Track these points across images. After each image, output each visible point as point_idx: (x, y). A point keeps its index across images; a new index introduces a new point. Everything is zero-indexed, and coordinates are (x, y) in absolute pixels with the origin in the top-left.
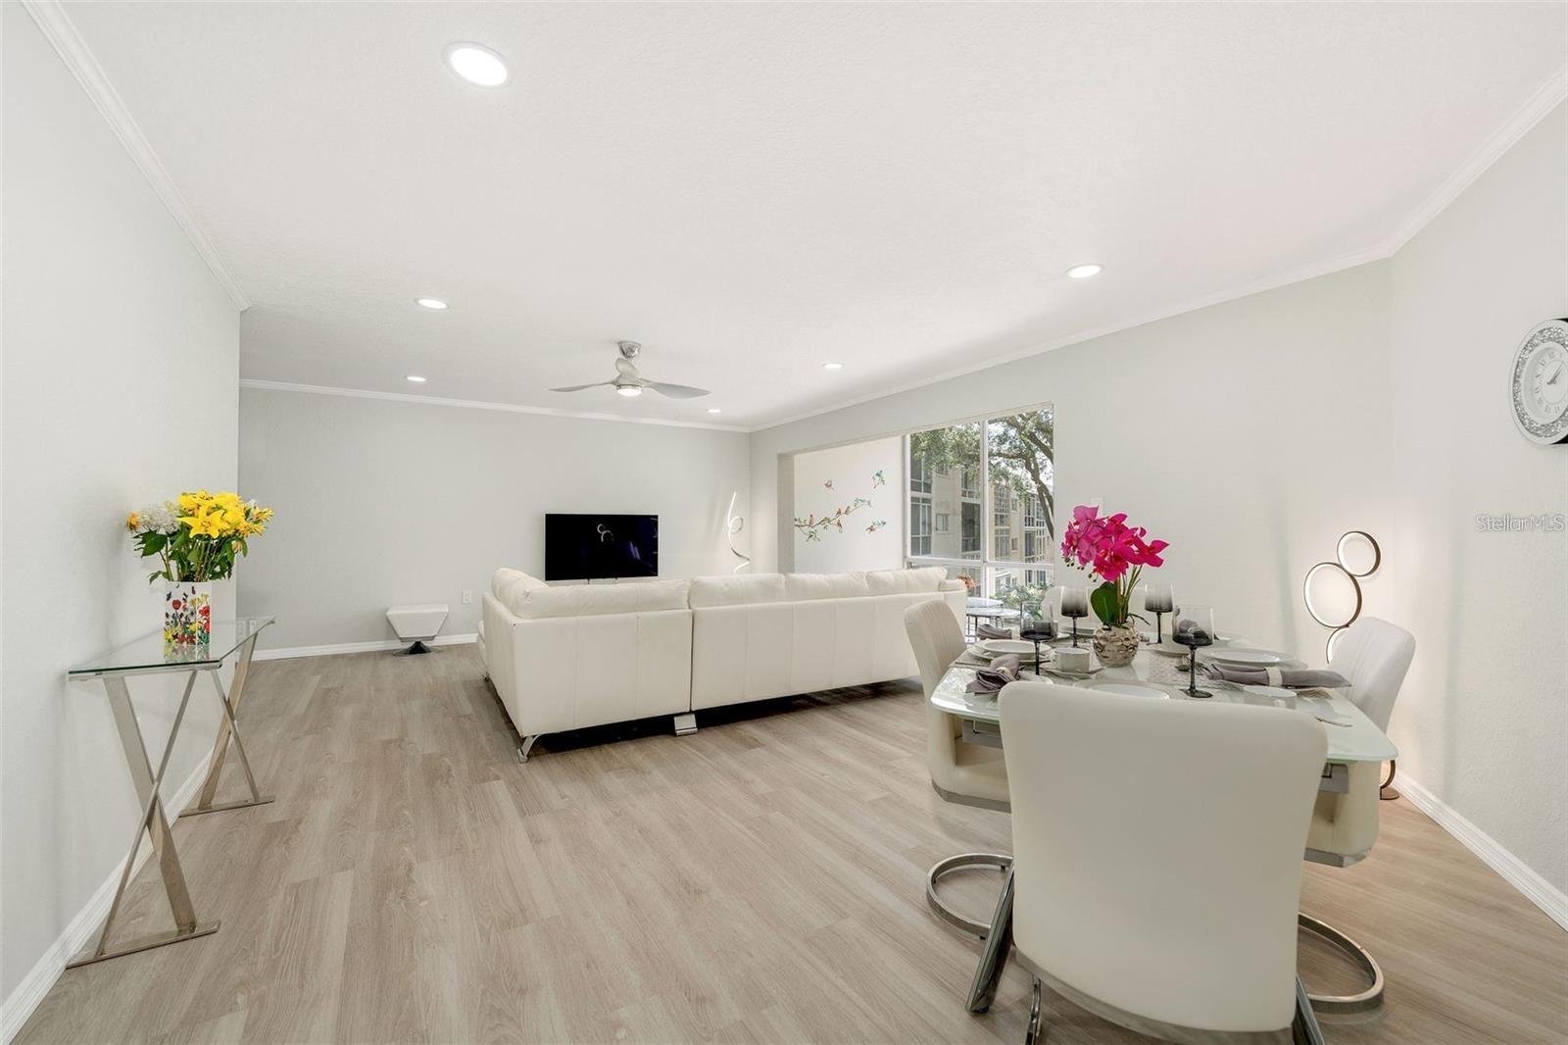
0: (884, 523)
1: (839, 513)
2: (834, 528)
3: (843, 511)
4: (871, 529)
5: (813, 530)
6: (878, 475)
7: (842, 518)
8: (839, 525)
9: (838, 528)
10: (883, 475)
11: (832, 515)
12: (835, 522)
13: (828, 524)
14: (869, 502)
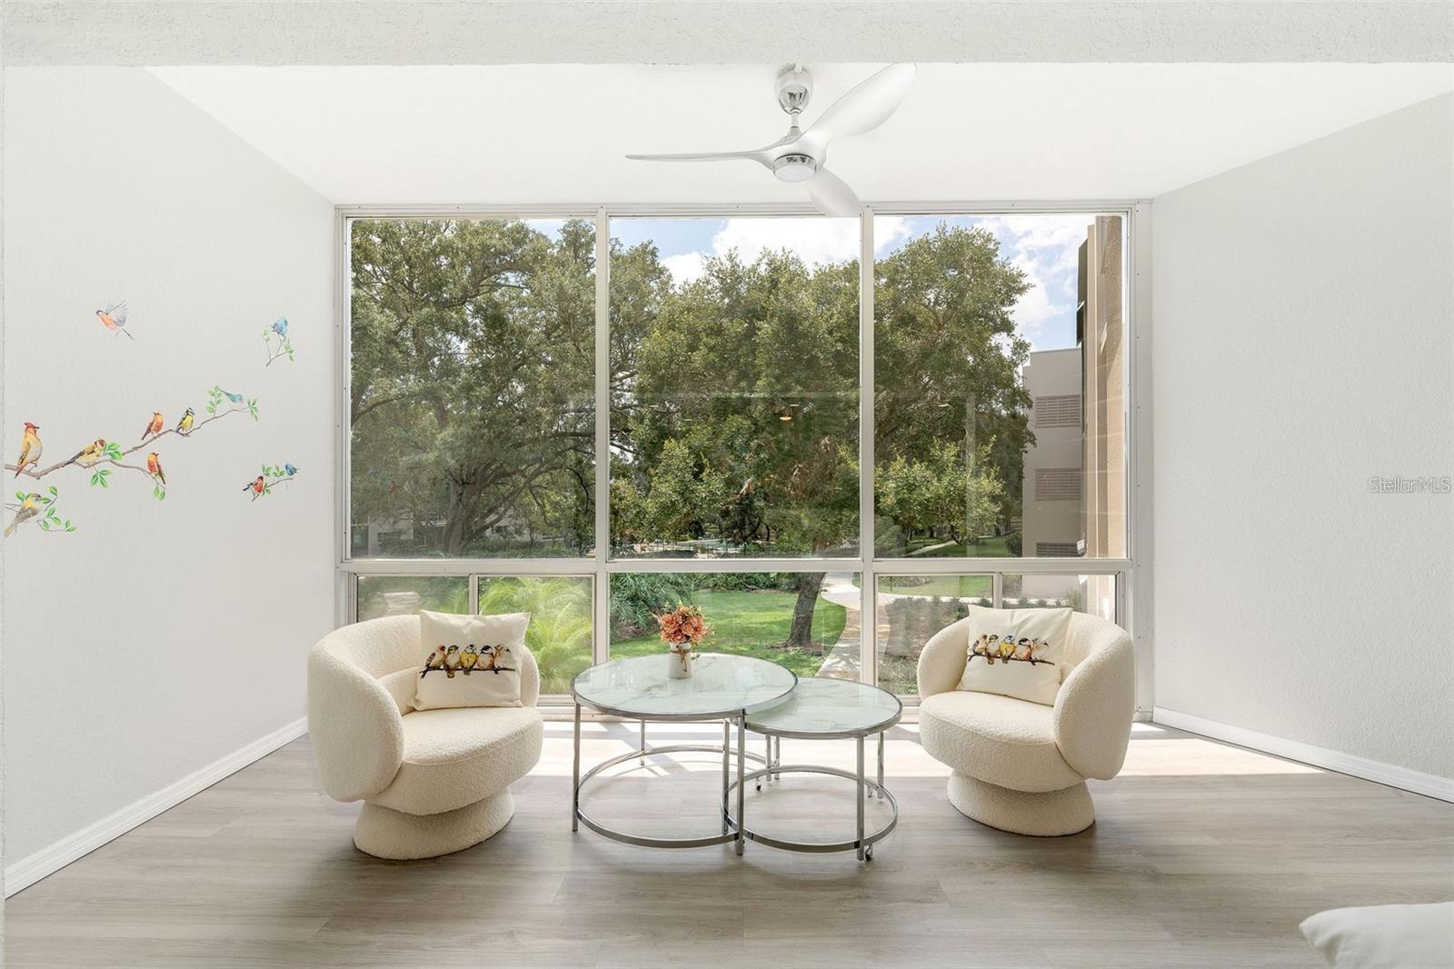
0: (292, 471)
1: (154, 428)
2: (130, 482)
3: (170, 422)
4: (259, 487)
5: (42, 487)
6: (278, 329)
7: (167, 448)
8: (155, 469)
9: (151, 482)
10: (289, 330)
11: (126, 434)
12: (141, 459)
13: (107, 466)
14: (253, 406)
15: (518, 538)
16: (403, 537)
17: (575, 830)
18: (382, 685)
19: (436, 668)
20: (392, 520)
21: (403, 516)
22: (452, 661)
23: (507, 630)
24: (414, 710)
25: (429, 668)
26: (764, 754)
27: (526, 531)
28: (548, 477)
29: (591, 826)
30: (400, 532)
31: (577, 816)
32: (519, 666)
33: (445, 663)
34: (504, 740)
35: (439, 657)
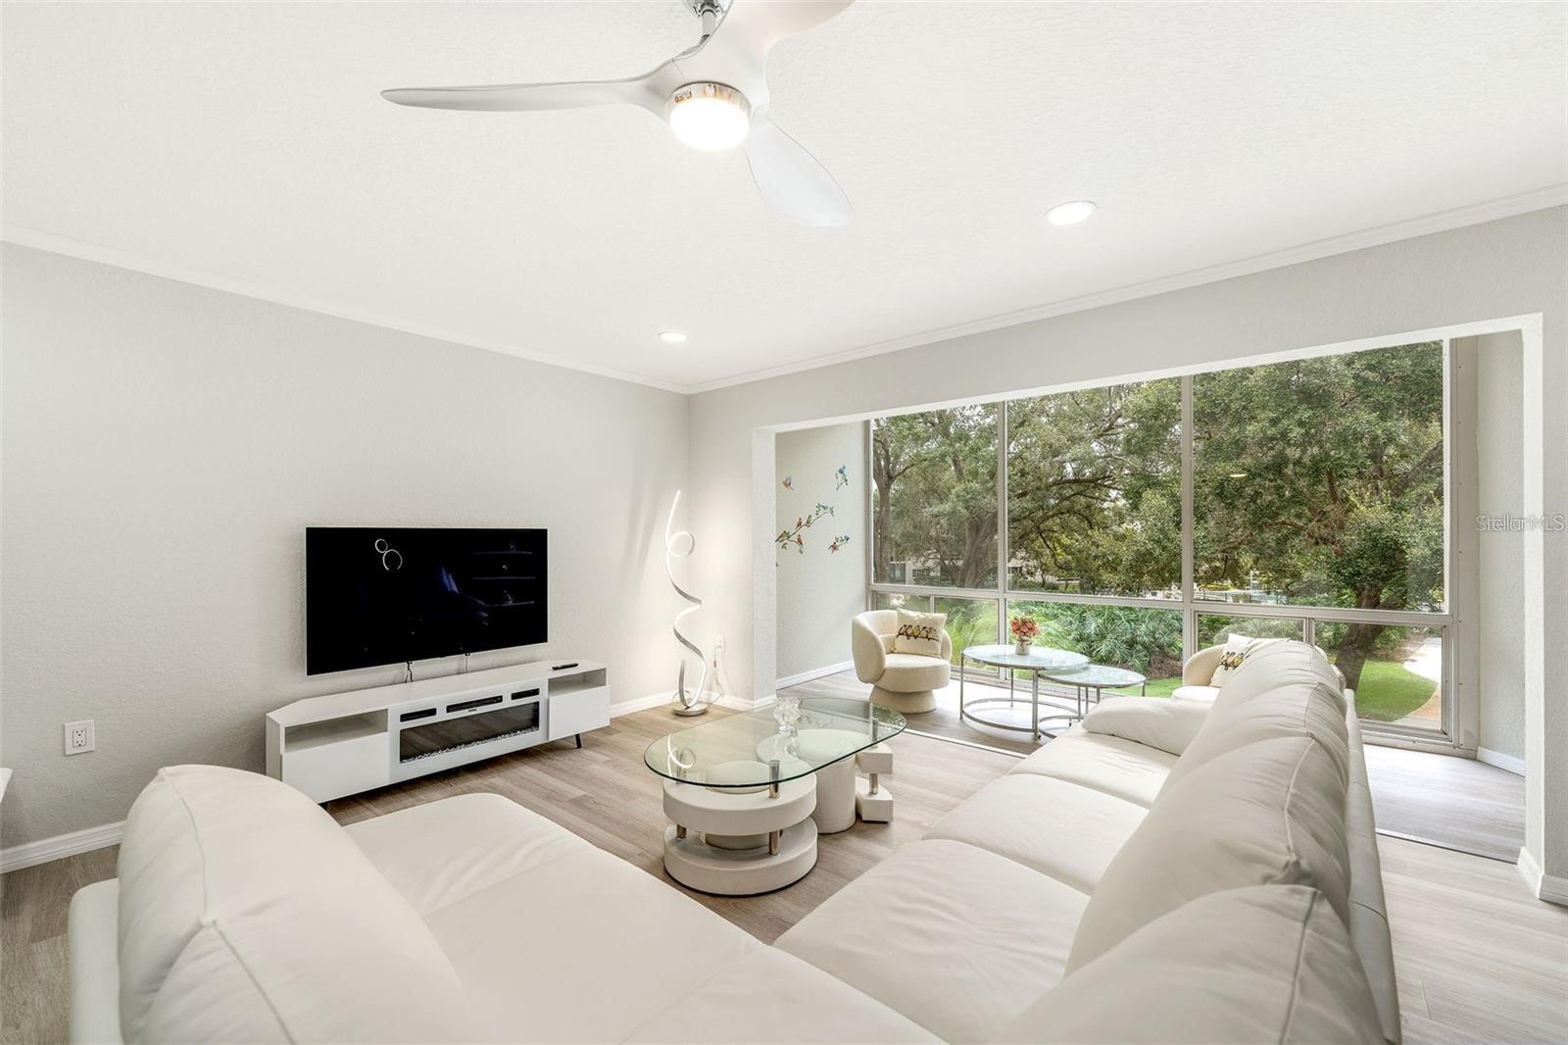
1: (799, 524)
3: (804, 522)
6: (841, 472)
7: (804, 531)
8: (800, 541)
9: (798, 547)
10: (845, 472)
11: (792, 527)
12: (794, 538)
13: (787, 541)
14: (831, 509)
15: (1030, 578)
16: (932, 574)
17: (961, 718)
18: (880, 638)
19: (902, 634)
20: (923, 559)
21: (931, 556)
22: (909, 632)
23: (936, 622)
24: (893, 652)
25: (900, 634)
26: (1076, 709)
27: (1039, 573)
28: (1058, 521)
29: (969, 717)
30: (929, 570)
31: (962, 712)
32: (941, 639)
33: (907, 632)
34: (929, 668)
35: (904, 629)
